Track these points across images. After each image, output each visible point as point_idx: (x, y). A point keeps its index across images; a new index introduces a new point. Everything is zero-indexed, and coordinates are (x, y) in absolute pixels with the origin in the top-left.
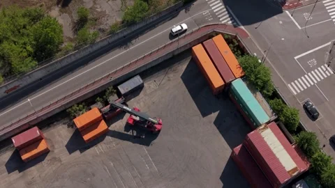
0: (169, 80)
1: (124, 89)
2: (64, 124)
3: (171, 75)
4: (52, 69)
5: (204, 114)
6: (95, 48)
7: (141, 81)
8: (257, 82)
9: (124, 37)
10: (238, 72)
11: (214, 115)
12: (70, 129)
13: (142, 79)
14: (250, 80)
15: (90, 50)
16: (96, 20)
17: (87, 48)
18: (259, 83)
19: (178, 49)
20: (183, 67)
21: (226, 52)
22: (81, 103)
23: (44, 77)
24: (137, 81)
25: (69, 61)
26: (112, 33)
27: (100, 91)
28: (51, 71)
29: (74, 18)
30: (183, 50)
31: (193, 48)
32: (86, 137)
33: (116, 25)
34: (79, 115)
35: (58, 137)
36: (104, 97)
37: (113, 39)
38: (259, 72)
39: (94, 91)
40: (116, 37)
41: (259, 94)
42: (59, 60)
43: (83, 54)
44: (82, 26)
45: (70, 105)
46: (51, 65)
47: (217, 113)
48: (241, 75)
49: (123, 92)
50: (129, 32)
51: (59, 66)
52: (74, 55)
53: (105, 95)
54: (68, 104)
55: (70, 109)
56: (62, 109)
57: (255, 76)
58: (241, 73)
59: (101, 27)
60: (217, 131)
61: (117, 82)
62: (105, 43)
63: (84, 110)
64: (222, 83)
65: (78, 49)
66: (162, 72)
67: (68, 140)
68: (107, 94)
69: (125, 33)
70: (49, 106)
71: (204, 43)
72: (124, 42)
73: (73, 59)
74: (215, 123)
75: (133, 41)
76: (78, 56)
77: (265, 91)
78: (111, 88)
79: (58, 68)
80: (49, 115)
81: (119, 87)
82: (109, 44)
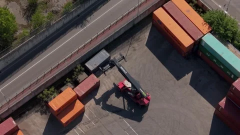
0: (135, 50)
1: (91, 65)
2: (37, 112)
3: (136, 45)
4: (10, 60)
5: (178, 77)
6: (51, 31)
7: (108, 55)
8: (227, 34)
9: (78, 16)
10: (205, 28)
11: (188, 77)
12: (44, 116)
13: (109, 52)
14: (220, 34)
15: (47, 34)
16: (46, 3)
17: (44, 32)
18: (229, 35)
19: (138, 17)
20: (145, 35)
21: (188, 11)
22: (51, 87)
23: (4, 69)
24: (103, 55)
25: (27, 48)
26: (67, 13)
27: (67, 71)
28: (9, 62)
29: (23, 5)
30: (142, 17)
31: (155, 12)
32: (64, 120)
33: (69, 4)
34: (51, 100)
35: (32, 126)
36: (73, 77)
37: (68, 19)
38: (227, 24)
39: (61, 72)
40: (71, 17)
41: (230, 45)
42: (17, 49)
43: (41, 38)
44: (34, 11)
45: (40, 91)
46: (9, 55)
47: (191, 74)
48: (208, 31)
49: (91, 68)
50: (82, 10)
51: (17, 55)
52: (31, 41)
53: (73, 74)
54: (38, 89)
55: (41, 95)
56: (32, 97)
57: (224, 28)
58: (209, 29)
59: (54, 9)
60: (195, 92)
61: (83, 60)
62: (60, 24)
63: (55, 94)
64: (192, 42)
65: (35, 34)
66: (125, 43)
67: (44, 127)
68: (75, 73)
69: (79, 12)
70: (16, 97)
71: (164, 6)
72: (79, 21)
73: (31, 45)
74: (191, 84)
75: (89, 19)
76: (36, 42)
77: (236, 42)
78: (79, 66)
79: (16, 57)
80: (20, 105)
81: (87, 64)
82: (64, 25)
